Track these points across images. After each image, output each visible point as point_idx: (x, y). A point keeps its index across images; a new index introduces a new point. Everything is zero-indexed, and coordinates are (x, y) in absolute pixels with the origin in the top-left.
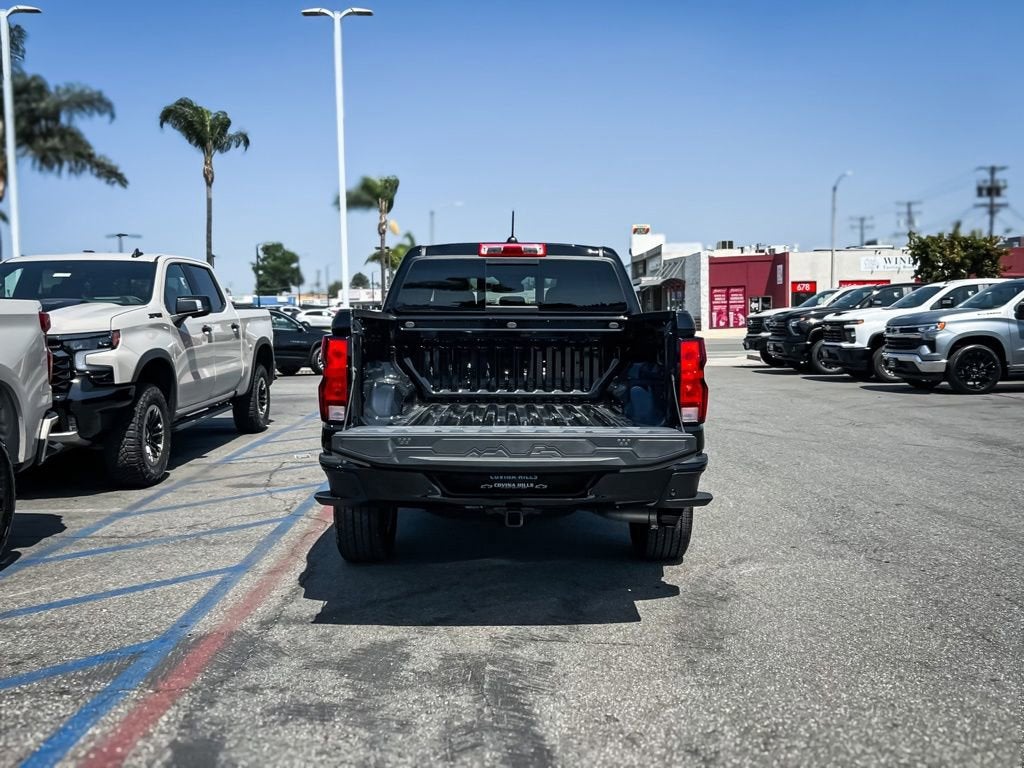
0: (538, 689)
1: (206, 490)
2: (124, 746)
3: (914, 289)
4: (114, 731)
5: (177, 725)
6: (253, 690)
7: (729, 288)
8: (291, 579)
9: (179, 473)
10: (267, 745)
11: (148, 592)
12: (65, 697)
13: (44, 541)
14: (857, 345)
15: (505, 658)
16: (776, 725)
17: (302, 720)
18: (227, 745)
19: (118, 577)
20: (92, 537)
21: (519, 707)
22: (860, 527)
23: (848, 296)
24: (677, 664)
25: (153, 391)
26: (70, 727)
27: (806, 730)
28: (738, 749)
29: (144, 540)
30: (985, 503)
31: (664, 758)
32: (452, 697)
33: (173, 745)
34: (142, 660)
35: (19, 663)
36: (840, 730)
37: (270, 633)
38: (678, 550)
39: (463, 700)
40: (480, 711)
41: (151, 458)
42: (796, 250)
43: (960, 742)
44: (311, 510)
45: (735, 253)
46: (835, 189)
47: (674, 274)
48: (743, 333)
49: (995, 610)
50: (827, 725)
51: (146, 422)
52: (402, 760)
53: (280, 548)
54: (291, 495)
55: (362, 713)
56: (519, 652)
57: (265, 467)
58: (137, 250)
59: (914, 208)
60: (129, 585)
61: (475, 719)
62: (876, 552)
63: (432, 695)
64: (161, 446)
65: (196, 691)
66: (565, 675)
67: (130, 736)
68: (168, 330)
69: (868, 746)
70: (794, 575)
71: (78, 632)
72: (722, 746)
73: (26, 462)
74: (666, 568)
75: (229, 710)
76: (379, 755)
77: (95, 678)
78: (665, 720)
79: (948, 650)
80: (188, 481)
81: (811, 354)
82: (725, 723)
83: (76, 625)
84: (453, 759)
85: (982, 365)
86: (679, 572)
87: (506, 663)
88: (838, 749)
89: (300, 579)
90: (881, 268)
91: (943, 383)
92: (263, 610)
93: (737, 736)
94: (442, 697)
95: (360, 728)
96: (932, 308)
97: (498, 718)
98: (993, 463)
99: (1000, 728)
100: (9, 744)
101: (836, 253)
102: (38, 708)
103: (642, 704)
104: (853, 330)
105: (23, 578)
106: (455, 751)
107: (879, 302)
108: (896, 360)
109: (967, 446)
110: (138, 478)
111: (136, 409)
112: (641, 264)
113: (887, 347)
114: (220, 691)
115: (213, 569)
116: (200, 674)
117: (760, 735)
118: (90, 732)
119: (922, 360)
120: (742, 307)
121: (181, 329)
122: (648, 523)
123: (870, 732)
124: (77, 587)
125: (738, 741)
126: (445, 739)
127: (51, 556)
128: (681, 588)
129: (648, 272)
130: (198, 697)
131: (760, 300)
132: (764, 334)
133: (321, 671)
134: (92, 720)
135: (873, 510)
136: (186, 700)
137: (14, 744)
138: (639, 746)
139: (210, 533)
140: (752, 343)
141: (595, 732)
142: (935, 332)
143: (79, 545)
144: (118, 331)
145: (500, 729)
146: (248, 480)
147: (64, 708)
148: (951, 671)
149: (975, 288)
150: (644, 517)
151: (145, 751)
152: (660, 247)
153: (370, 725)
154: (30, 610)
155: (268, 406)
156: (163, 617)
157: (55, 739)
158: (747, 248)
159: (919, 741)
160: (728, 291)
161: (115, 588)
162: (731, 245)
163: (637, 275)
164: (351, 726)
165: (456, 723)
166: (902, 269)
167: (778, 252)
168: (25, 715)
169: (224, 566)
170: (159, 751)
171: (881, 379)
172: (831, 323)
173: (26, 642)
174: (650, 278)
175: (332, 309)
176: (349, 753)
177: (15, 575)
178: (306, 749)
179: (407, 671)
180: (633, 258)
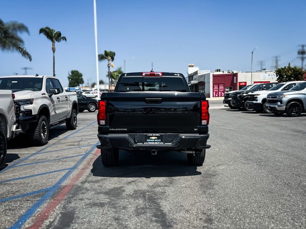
0: (161, 199)
1: (60, 147)
2: (48, 213)
3: (276, 84)
4: (44, 210)
5: (61, 208)
6: (82, 199)
7: (219, 84)
8: (88, 171)
9: (51, 142)
10: (87, 213)
11: (47, 175)
12: (29, 202)
13: (14, 161)
14: (258, 102)
15: (152, 191)
16: (228, 207)
17: (96, 207)
18: (76, 213)
19: (38, 171)
20: (29, 160)
21: (156, 203)
22: (255, 155)
23: (256, 87)
24: (200, 192)
25: (44, 117)
26: (32, 209)
27: (235, 208)
28: (217, 213)
29: (44, 161)
30: (293, 149)
31: (197, 215)
32: (137, 201)
33: (61, 213)
34: (49, 192)
35: (14, 193)
36: (245, 208)
37: (84, 185)
38: (201, 162)
39: (141, 201)
40: (145, 204)
41: (43, 137)
42: (240, 72)
43: (278, 211)
44: (92, 152)
45: (221, 73)
46: (252, 53)
47: (202, 80)
48: (223, 98)
49: (292, 178)
50: (242, 207)
51: (41, 126)
52: (124, 216)
53: (85, 162)
54: (86, 148)
55: (112, 205)
56: (155, 189)
57: (77, 140)
58: (37, 74)
59: (278, 58)
60: (41, 173)
61: (144, 206)
62: (259, 163)
63: (132, 200)
64: (46, 133)
65: (65, 200)
66: (169, 195)
67: (49, 211)
68: (47, 99)
69: (252, 212)
70: (235, 169)
71: (29, 185)
72: (212, 212)
73: (9, 137)
74: (198, 167)
75: (76, 204)
76: (118, 215)
77: (36, 197)
78: (197, 206)
79: (277, 188)
80: (54, 144)
81: (244, 105)
82: (213, 207)
83: (28, 183)
84: (138, 216)
85: (296, 108)
86: (201, 168)
87: (152, 192)
88: (244, 213)
89: (91, 171)
90: (267, 78)
91: (284, 114)
92: (82, 179)
93: (216, 210)
94: (135, 201)
95: (113, 208)
96: (281, 90)
97: (150, 206)
98: (297, 137)
99: (289, 207)
100: (16, 213)
101: (253, 73)
102: (22, 204)
103: (190, 202)
104: (257, 97)
105: (10, 171)
106: (139, 214)
107: (265, 89)
108: (270, 106)
109: (290, 132)
110: (40, 143)
111: (39, 122)
112: (191, 77)
113: (267, 103)
114: (72, 200)
115: (65, 168)
116: (66, 196)
117: (223, 210)
118: (38, 210)
119: (278, 106)
120: (223, 90)
121: (51, 98)
122: (193, 154)
123: (253, 208)
124: (26, 174)
125: (217, 211)
126: (136, 211)
127: (17, 165)
128: (202, 172)
129: (193, 79)
130: (66, 201)
131: (229, 88)
132: (229, 99)
133: (100, 194)
134: (38, 207)
135: (260, 151)
136: (63, 202)
137: (17, 213)
138: (189, 212)
139: (63, 158)
140: (226, 102)
141: (177, 209)
142: (282, 98)
143: (25, 162)
144: (33, 99)
145: (151, 209)
146: (73, 144)
147: (29, 204)
148: (277, 193)
149: (295, 84)
150: (191, 152)
151: (54, 214)
152: (197, 71)
153: (115, 208)
154: (14, 180)
155: (76, 122)
156: (53, 181)
157: (28, 212)
158: (225, 71)
159: (266, 211)
160: (219, 85)
161: (37, 174)
162: (220, 71)
163: (190, 80)
164: (110, 208)
165: (139, 207)
166: (274, 78)
167: (234, 73)
168: (19, 206)
169: (68, 168)
170: (58, 214)
171: (266, 112)
172: (250, 95)
173: (15, 188)
174: (194, 81)
175: (93, 91)
176: (110, 214)
177: (8, 170)
178: (98, 214)
179: (124, 194)
180: (188, 75)
